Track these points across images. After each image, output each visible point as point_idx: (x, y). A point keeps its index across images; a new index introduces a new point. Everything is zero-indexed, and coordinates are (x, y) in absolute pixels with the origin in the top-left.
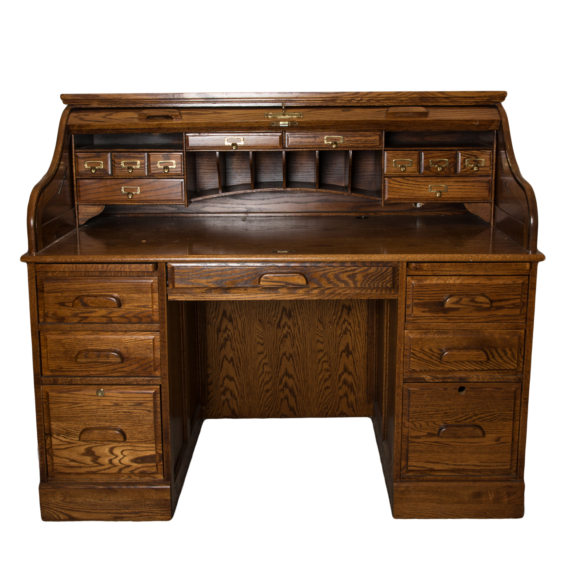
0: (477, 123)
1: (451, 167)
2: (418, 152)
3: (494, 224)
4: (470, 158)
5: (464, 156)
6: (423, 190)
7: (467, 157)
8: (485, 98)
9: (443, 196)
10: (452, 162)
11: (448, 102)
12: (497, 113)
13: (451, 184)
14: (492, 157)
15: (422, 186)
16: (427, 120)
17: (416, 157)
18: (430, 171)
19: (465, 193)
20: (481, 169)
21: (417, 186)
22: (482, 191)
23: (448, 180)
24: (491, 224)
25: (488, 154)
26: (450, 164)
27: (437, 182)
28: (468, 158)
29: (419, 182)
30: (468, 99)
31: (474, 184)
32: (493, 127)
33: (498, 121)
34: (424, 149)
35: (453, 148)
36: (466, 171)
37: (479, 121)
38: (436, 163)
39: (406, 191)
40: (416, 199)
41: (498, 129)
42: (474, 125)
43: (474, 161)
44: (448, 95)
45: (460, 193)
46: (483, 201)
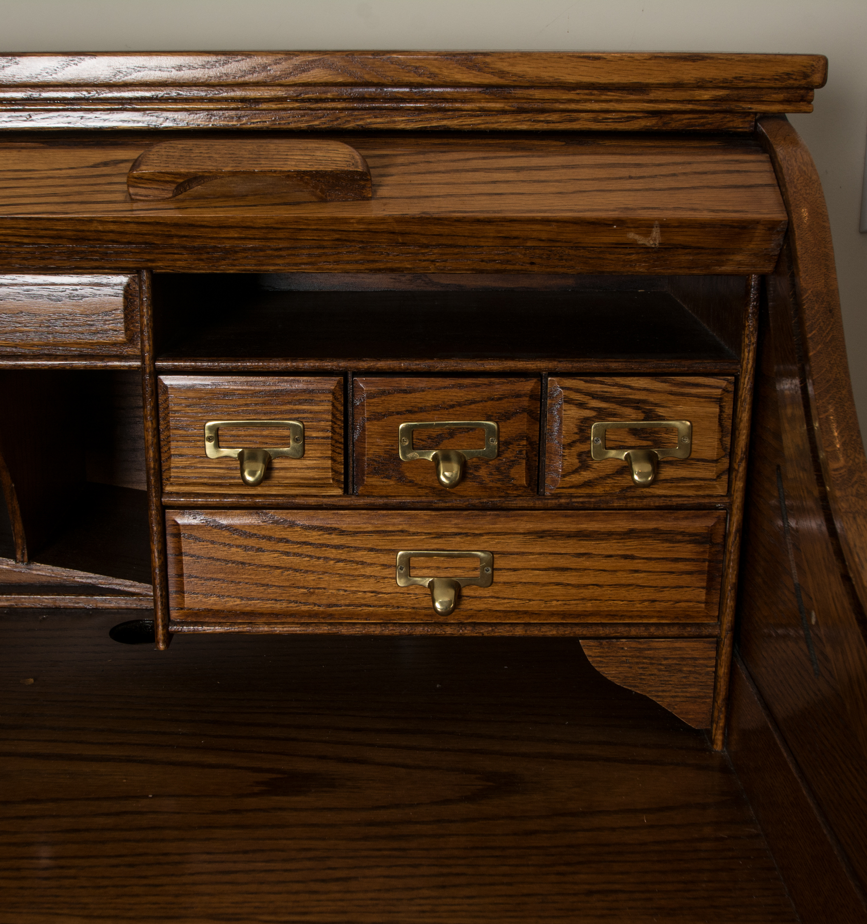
0: (654, 239)
1: (512, 463)
2: (330, 384)
3: (726, 743)
4: (614, 415)
5: (581, 405)
6: (368, 571)
7: (599, 410)
8: (706, 95)
9: (467, 605)
10: (521, 437)
11: (503, 112)
12: (767, 178)
13: (512, 544)
14: (728, 411)
15: (359, 555)
16: (360, 221)
17: (328, 407)
18: (401, 479)
19: (586, 593)
20: (668, 472)
21: (333, 553)
22: (671, 580)
23: (499, 527)
24: (713, 742)
25: (709, 398)
26: (505, 444)
27: (439, 536)
28: (602, 414)
29: (342, 532)
30: (611, 95)
31: (631, 546)
32: (738, 258)
33: (771, 226)
34: (364, 365)
35: (521, 365)
36: (588, 484)
37: (665, 226)
38: (434, 442)
39: (275, 577)
40: (331, 616)
41: (769, 268)
42: (633, 245)
43: (635, 432)
44: (502, 74)
45: (558, 591)
46: (675, 631)
